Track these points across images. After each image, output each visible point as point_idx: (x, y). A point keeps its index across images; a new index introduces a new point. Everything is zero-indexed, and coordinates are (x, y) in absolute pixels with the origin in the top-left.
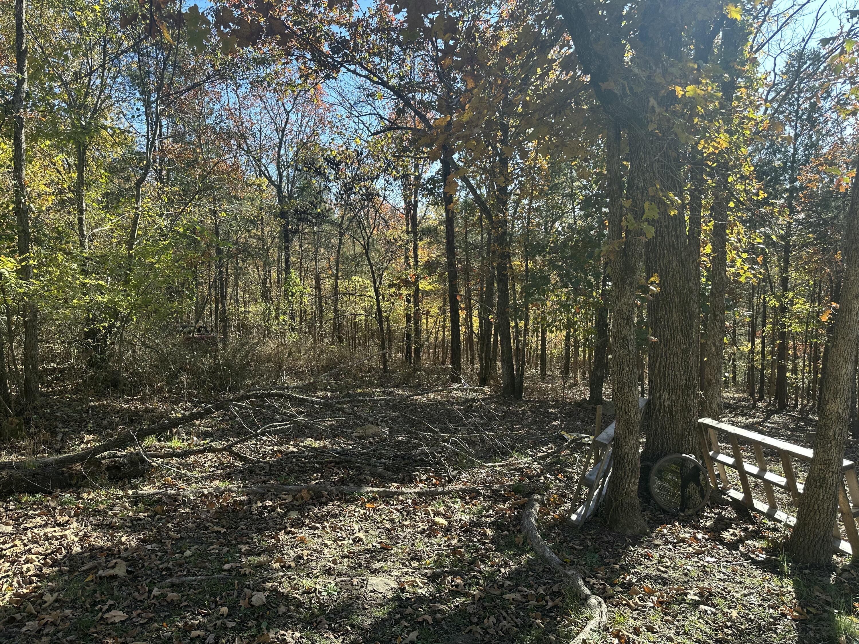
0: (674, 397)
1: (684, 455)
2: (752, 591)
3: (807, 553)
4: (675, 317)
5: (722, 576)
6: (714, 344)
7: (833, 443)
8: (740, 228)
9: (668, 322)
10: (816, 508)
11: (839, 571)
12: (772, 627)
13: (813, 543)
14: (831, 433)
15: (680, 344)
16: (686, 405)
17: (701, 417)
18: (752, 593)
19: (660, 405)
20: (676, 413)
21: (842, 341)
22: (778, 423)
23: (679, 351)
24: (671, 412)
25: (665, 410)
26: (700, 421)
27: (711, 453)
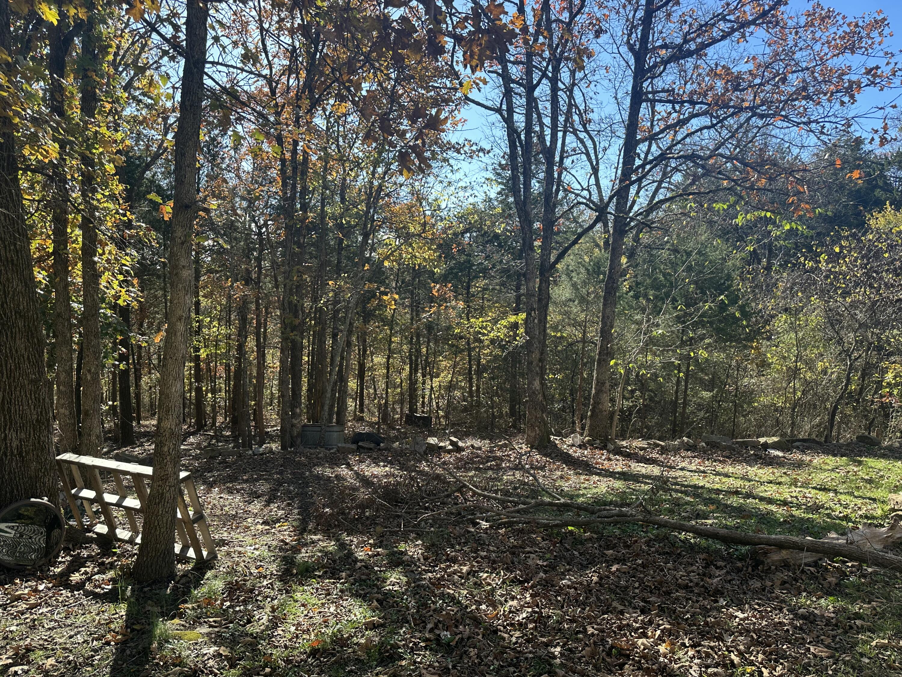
0: (23, 436)
1: (32, 500)
2: (80, 629)
3: (150, 570)
4: (20, 344)
5: (52, 624)
6: (89, 371)
7: (168, 458)
8: (111, 247)
9: (11, 350)
10: (156, 524)
11: (177, 578)
12: (88, 661)
13: (155, 560)
14: (166, 449)
15: (27, 375)
16: (39, 442)
17: (58, 455)
18: (79, 632)
19: (6, 448)
20: (27, 453)
21: (170, 360)
22: (192, 444)
23: (26, 382)
24: (20, 454)
25: (12, 453)
26: (58, 458)
27: (73, 491)
